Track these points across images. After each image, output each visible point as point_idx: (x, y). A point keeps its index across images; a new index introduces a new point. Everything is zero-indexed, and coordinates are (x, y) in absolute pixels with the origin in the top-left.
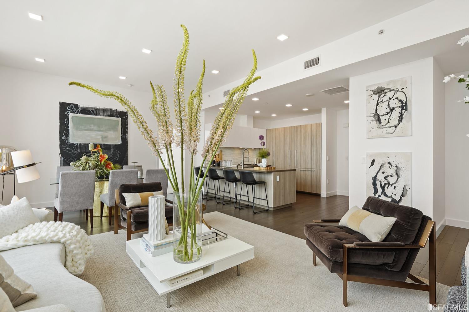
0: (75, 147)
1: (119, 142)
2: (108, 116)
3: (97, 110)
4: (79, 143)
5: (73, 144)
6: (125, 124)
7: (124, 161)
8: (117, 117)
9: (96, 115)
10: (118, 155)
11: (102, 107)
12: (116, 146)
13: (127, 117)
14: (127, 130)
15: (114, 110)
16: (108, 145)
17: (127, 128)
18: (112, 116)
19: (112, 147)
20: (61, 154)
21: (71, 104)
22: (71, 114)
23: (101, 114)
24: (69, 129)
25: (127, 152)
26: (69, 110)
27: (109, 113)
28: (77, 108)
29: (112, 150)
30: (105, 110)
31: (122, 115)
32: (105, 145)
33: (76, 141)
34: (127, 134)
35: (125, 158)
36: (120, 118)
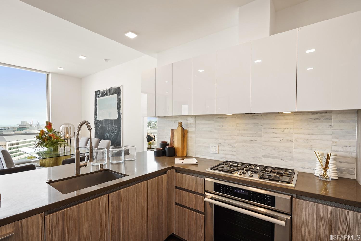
0: (99, 122)
1: (116, 117)
2: (112, 94)
3: (107, 91)
4: (100, 119)
5: (98, 120)
6: (119, 98)
7: (119, 135)
8: (115, 94)
9: (106, 96)
10: (116, 129)
11: (107, 88)
12: (115, 120)
13: (121, 92)
14: (120, 105)
15: (114, 88)
16: (111, 120)
17: (120, 103)
18: (113, 94)
19: (113, 122)
20: (95, 128)
21: (98, 91)
22: (98, 98)
23: (109, 94)
24: (97, 109)
25: (121, 126)
26: (97, 95)
27: (112, 92)
28: (100, 93)
29: (113, 124)
30: (110, 90)
31: (118, 91)
32: (110, 120)
33: (99, 118)
34: (120, 109)
35: (120, 132)
36: (117, 94)
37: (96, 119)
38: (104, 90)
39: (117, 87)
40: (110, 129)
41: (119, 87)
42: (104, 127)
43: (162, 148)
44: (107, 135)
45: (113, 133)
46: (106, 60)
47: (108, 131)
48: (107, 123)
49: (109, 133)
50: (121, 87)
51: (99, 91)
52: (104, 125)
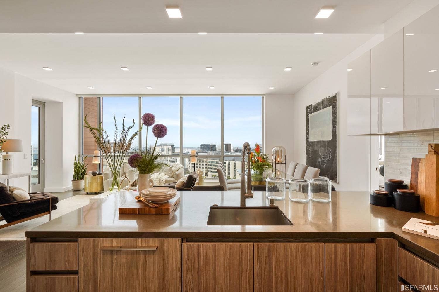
0: (311, 145)
1: (330, 138)
2: (325, 107)
3: (319, 104)
5: (310, 142)
6: (334, 111)
7: (334, 162)
8: (329, 106)
9: (319, 110)
10: (330, 153)
11: (320, 100)
12: (329, 142)
13: (336, 102)
14: (336, 120)
15: (328, 98)
16: (325, 141)
17: (336, 117)
18: (327, 106)
19: (327, 144)
20: (306, 151)
21: (309, 106)
22: (310, 115)
23: (321, 107)
24: (309, 129)
25: (336, 150)
26: (309, 111)
27: (325, 104)
28: (312, 108)
29: (327, 147)
30: (323, 102)
31: (332, 102)
32: (323, 142)
33: (311, 140)
34: (336, 126)
35: (335, 158)
36: (331, 106)
37: (307, 140)
38: (317, 103)
39: (331, 96)
40: (323, 153)
41: (334, 95)
42: (316, 151)
43: (387, 192)
44: (319, 162)
45: (326, 160)
46: (315, 64)
47: (320, 156)
48: (320, 146)
49: (321, 159)
50: (337, 95)
51: (311, 105)
52: (316, 149)
